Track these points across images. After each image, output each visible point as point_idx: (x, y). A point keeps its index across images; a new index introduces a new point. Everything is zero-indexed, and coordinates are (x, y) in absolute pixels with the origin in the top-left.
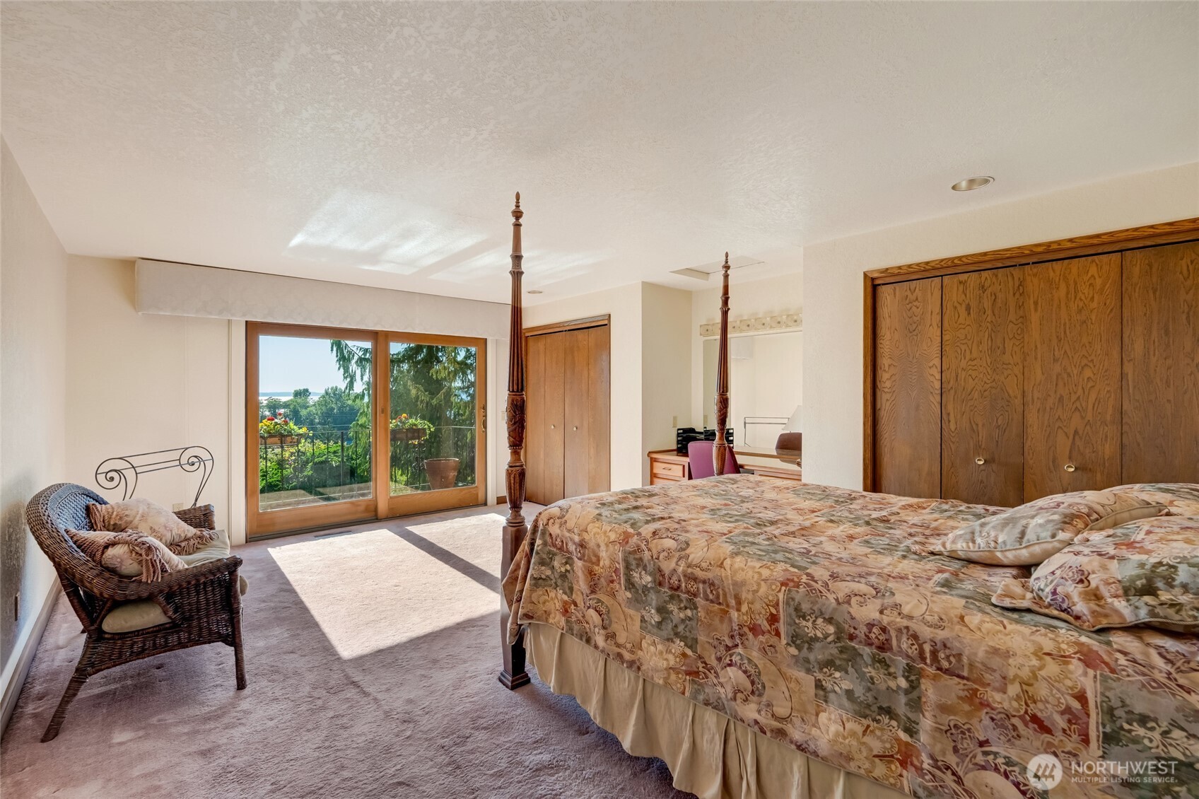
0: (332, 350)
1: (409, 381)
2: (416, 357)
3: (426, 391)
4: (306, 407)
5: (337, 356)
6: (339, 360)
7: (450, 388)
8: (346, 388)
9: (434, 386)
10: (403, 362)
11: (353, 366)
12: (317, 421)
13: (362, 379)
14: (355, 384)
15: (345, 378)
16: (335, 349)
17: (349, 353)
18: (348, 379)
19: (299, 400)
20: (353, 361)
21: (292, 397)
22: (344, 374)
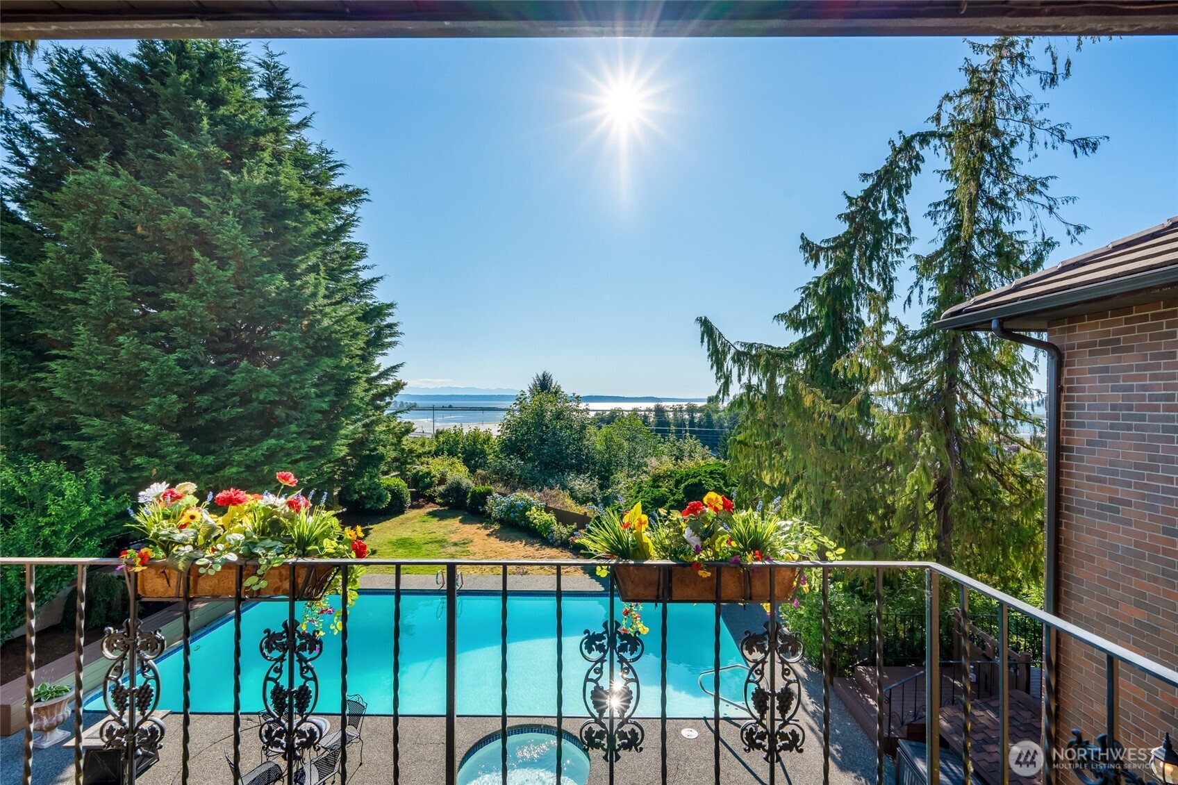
0: (702, 342)
1: (801, 383)
2: (814, 352)
3: (827, 398)
4: (717, 412)
5: (709, 350)
6: (711, 356)
7: (867, 395)
8: (720, 391)
9: (840, 391)
10: (796, 356)
11: (729, 363)
12: (726, 425)
13: (740, 380)
14: (731, 386)
15: (718, 378)
16: (706, 340)
17: (724, 345)
18: (722, 381)
19: (712, 406)
20: (729, 357)
21: (705, 403)
22: (717, 373)
